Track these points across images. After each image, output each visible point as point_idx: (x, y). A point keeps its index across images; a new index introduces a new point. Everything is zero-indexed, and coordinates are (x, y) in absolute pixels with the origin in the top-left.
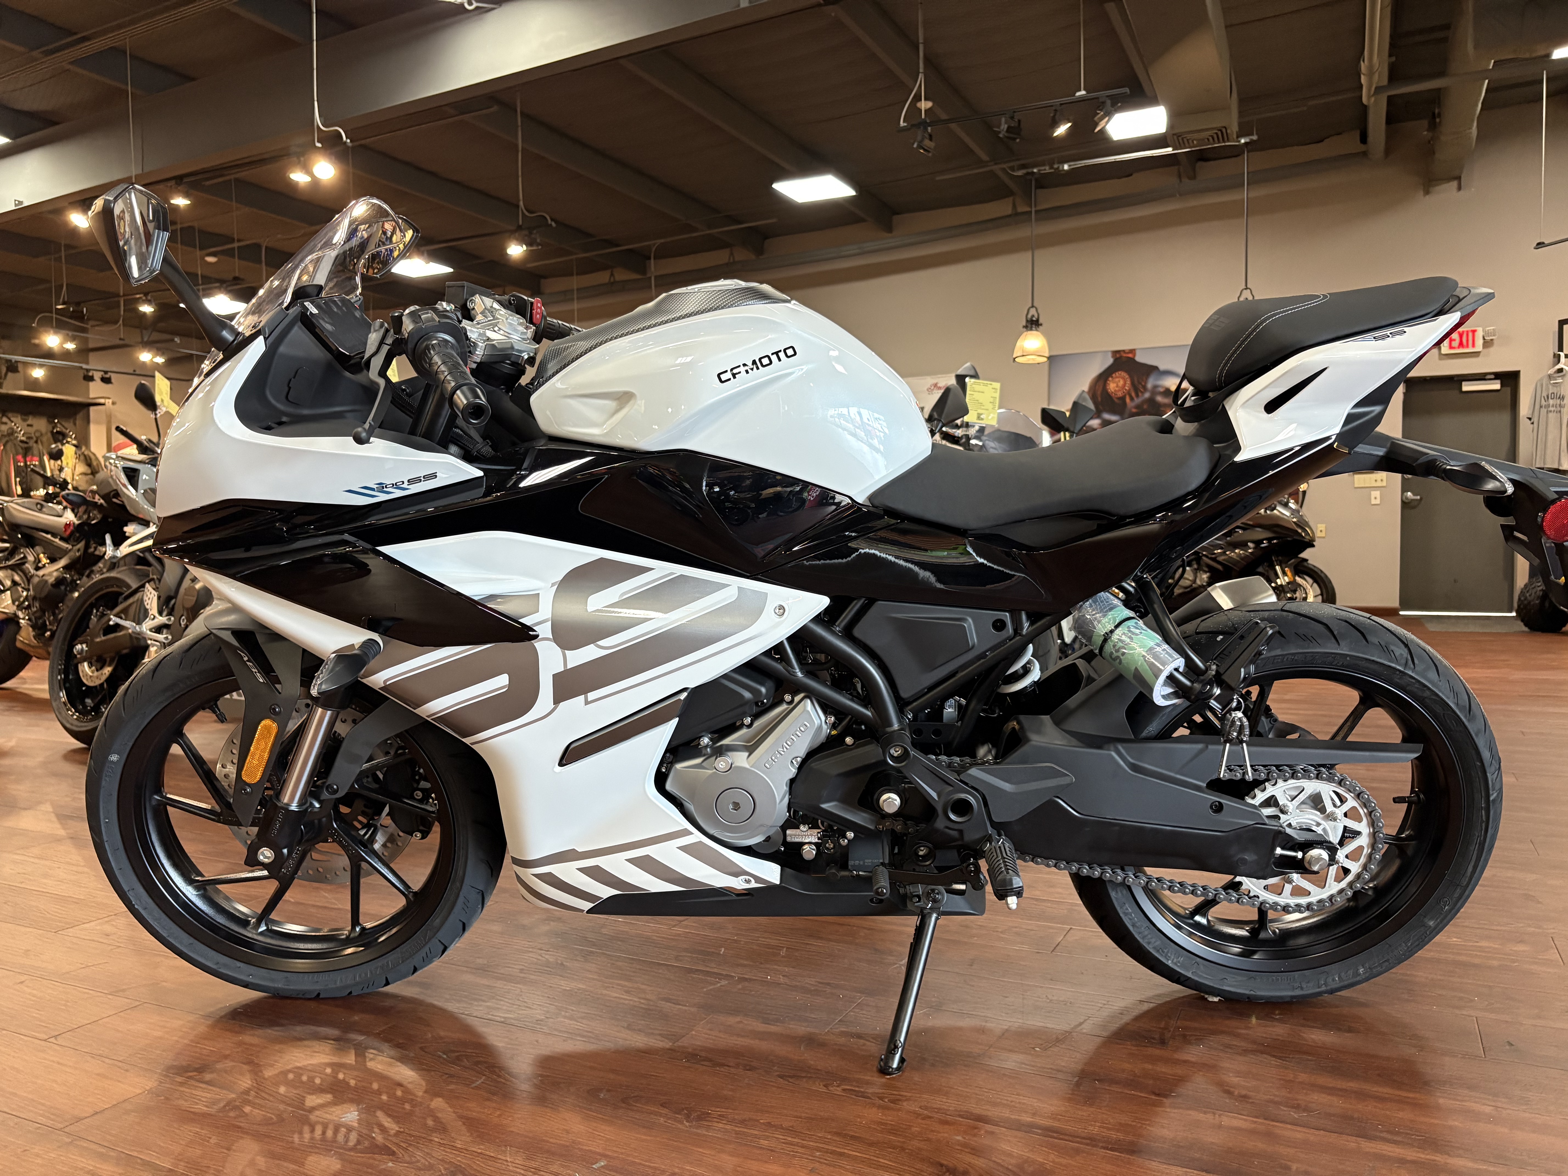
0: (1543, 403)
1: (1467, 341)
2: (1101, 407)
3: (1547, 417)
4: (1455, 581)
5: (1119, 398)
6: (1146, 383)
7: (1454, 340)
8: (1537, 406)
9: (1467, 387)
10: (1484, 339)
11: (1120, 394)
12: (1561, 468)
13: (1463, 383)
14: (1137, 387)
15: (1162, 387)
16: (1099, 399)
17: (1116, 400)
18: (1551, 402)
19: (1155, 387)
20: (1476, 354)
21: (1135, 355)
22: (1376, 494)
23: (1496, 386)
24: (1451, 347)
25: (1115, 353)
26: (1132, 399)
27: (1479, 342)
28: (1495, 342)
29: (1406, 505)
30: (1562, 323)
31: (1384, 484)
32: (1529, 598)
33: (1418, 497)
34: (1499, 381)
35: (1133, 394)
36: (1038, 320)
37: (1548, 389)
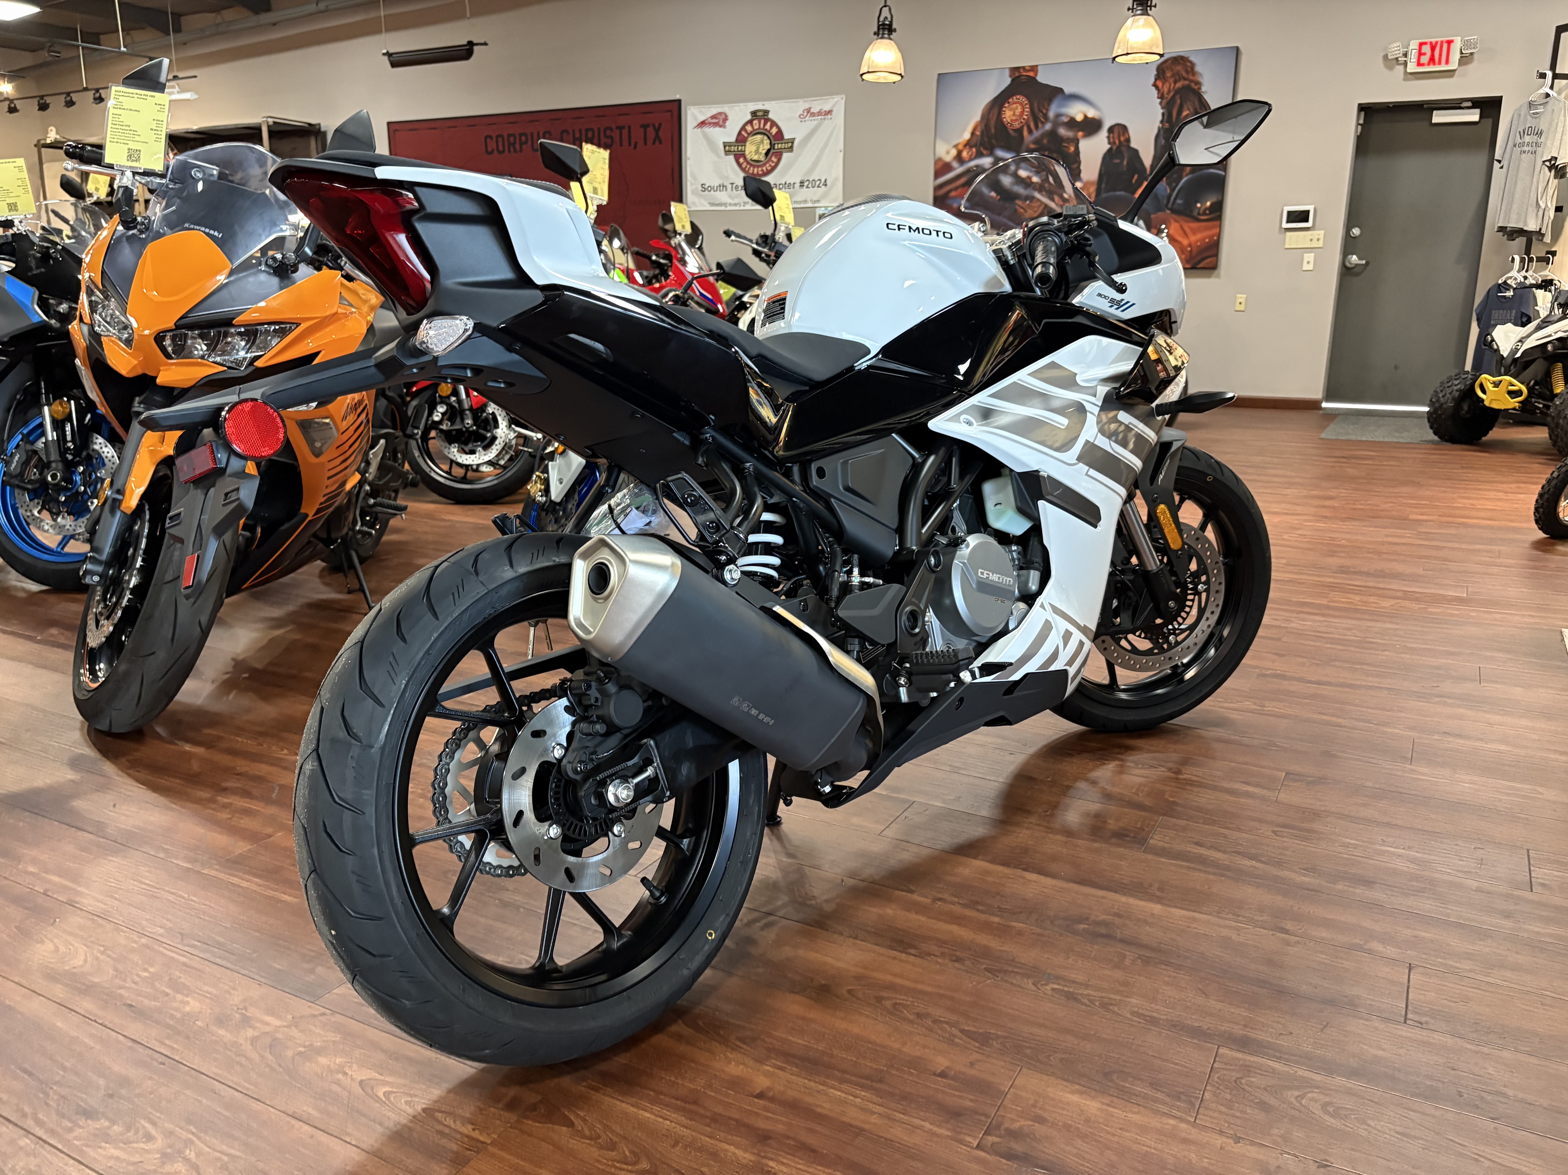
0: (1518, 140)
1: (1440, 55)
2: (994, 141)
3: (1520, 159)
4: (1396, 367)
5: (1015, 130)
6: (1047, 110)
7: (1425, 54)
8: (1510, 144)
9: (1439, 117)
10: (1462, 53)
11: (1017, 125)
12: (1525, 228)
13: (1435, 112)
14: (1037, 116)
15: (1067, 116)
16: (993, 131)
17: (1012, 132)
18: (1527, 139)
19: (1058, 115)
20: (1451, 73)
21: (1036, 74)
22: (1309, 257)
23: (1474, 116)
24: (1419, 64)
25: (1014, 70)
26: (1030, 132)
27: (1455, 57)
28: (1475, 56)
29: (1346, 272)
30: (1560, 30)
31: (1320, 244)
32: (1442, 400)
33: (1364, 262)
34: (1478, 111)
35: (1032, 125)
36: (890, 25)
37: (1525, 119)
